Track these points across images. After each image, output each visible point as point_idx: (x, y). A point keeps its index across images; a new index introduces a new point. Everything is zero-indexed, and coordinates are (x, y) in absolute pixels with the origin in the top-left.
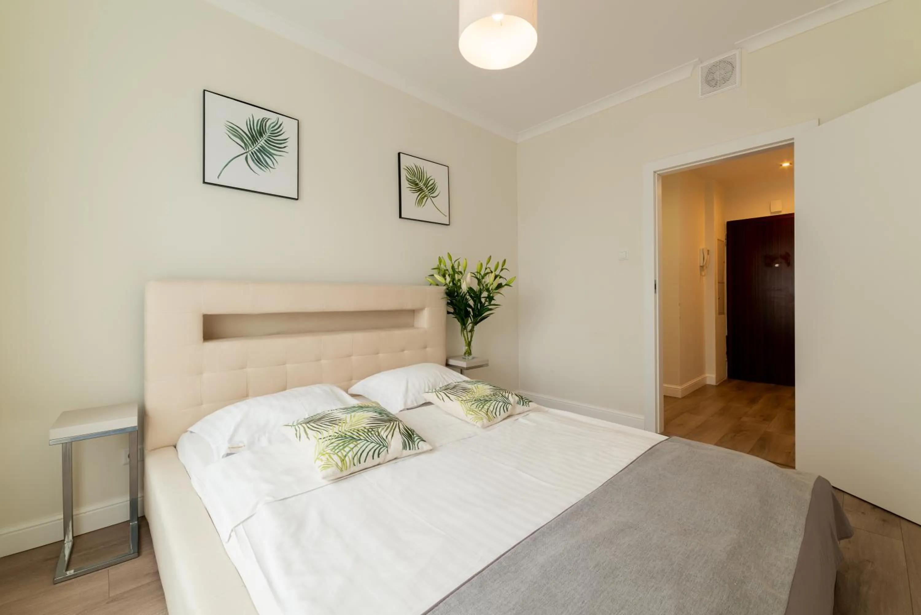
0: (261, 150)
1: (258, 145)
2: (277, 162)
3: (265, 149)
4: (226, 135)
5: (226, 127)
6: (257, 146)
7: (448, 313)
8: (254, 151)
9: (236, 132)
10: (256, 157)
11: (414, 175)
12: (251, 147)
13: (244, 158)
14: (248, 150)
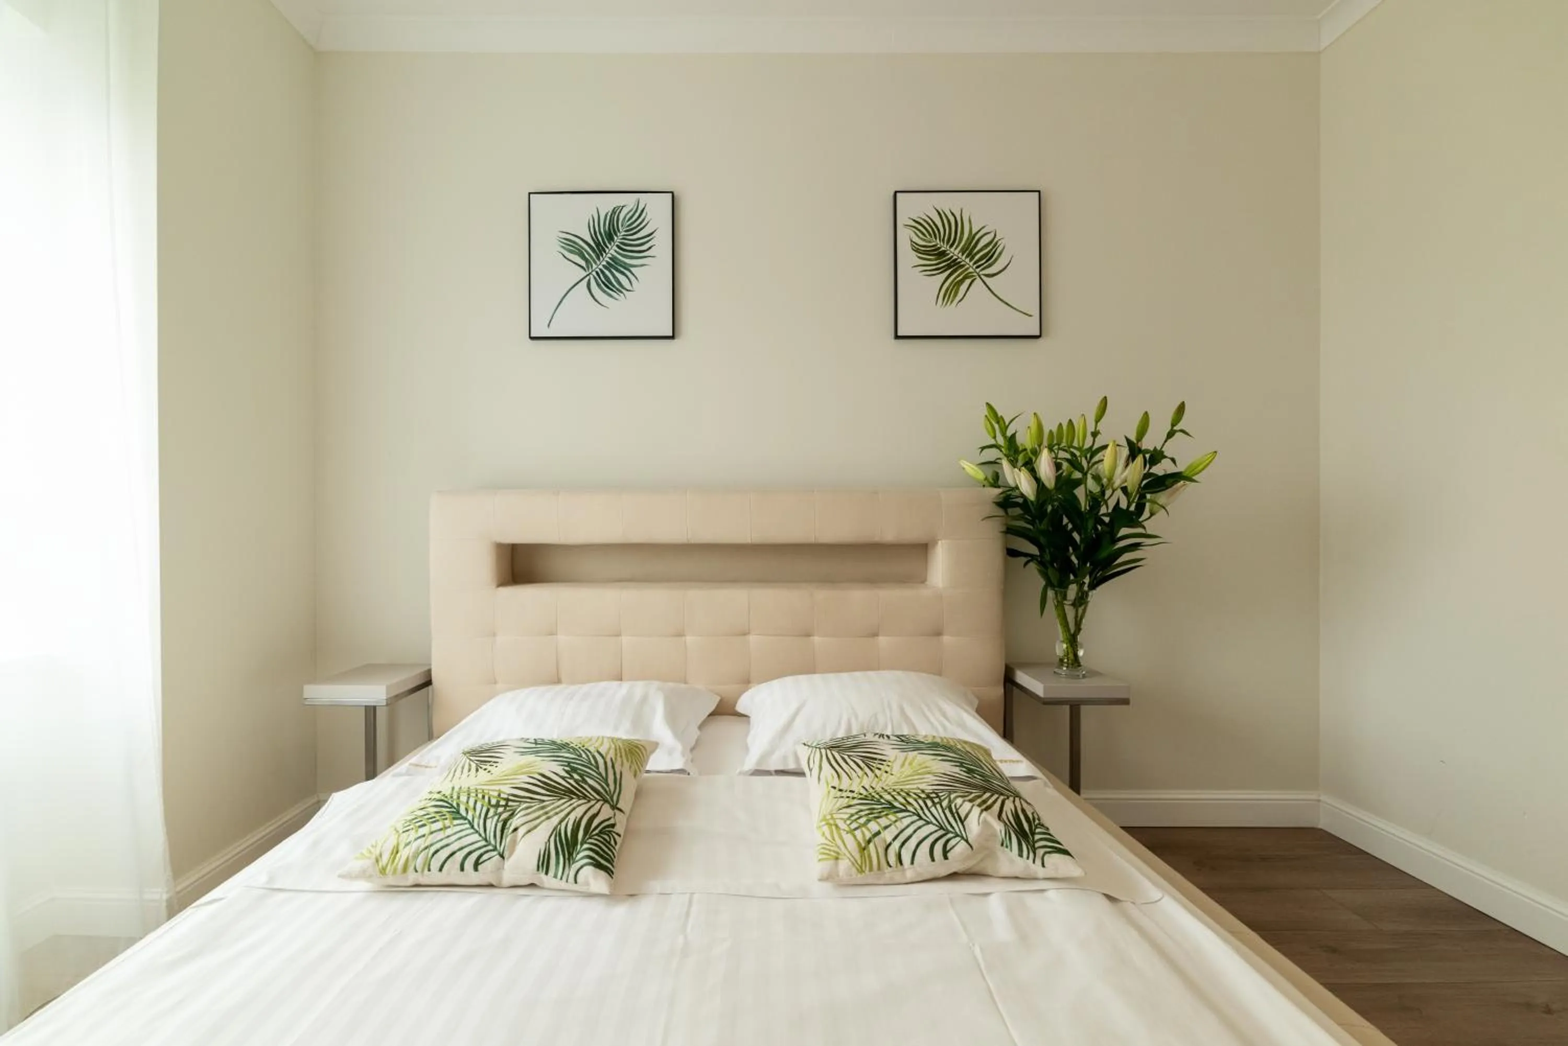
0: (612, 265)
1: (606, 256)
2: (636, 278)
3: (618, 261)
4: (560, 254)
5: (560, 243)
6: (606, 258)
7: (1012, 553)
8: (600, 269)
9: (574, 245)
10: (603, 279)
11: (935, 232)
12: (595, 263)
13: (586, 284)
14: (590, 271)
